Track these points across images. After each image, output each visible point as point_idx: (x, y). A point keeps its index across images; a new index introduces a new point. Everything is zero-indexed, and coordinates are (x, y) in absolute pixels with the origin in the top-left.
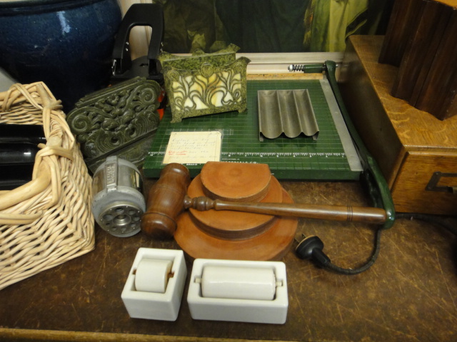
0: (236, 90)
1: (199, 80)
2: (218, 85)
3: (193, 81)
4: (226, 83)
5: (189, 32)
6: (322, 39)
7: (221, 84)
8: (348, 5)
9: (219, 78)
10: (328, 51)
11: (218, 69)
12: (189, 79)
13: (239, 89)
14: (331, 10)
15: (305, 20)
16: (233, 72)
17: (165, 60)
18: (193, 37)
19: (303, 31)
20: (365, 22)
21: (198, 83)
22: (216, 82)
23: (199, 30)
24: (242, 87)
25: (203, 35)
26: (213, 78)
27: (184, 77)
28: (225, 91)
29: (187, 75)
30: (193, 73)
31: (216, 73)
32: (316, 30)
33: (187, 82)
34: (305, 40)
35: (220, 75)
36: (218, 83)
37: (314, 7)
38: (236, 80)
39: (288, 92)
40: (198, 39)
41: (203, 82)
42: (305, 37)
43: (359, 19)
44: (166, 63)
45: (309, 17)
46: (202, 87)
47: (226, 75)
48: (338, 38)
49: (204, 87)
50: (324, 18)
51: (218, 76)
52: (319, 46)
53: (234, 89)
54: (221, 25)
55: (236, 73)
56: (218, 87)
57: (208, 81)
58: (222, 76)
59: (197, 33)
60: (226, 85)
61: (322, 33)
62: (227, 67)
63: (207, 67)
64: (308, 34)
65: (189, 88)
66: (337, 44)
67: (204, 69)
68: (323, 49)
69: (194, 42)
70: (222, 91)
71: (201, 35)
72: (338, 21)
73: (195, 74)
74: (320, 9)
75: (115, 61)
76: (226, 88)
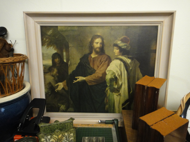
0: (71, 140)
1: (54, 137)
2: (63, 138)
3: (51, 137)
4: (66, 138)
5: (59, 104)
6: (112, 108)
7: (64, 138)
8: (121, 97)
9: (63, 136)
10: (116, 113)
11: (63, 132)
12: (49, 137)
13: (73, 140)
14: (115, 98)
15: (105, 101)
16: (70, 133)
17: (42, 125)
18: (60, 106)
19: (105, 105)
20: (129, 103)
21: (53, 138)
22: (62, 137)
23: (63, 104)
24: (74, 139)
25: (64, 106)
26: (60, 136)
27: (47, 136)
28: (66, 140)
29: (48, 136)
30: (51, 135)
31: (62, 134)
32: (110, 105)
33: (48, 138)
34: (106, 109)
35: (64, 134)
36: (62, 138)
37: (108, 97)
38: (71, 136)
39: (96, 138)
40: (63, 107)
41: (55, 138)
42: (106, 107)
43: (126, 102)
44: (41, 127)
45: (106, 101)
46: (55, 140)
47: (66, 134)
48: (119, 108)
49: (56, 140)
50: (113, 101)
51: (62, 135)
52: (112, 111)
53: (70, 140)
54: (72, 102)
55: (71, 133)
56: (63, 139)
57: (58, 137)
58: (65, 135)
59: (62, 105)
60: (67, 138)
61: (112, 106)
62: (66, 131)
63: (57, 132)
64: (107, 106)
65: (49, 141)
66: (119, 110)
67: (56, 133)
68: (114, 112)
69: (61, 108)
70: (65, 141)
71: (64, 105)
72: (118, 102)
73: (52, 135)
74: (110, 97)
75: (20, 124)
76: (67, 139)
